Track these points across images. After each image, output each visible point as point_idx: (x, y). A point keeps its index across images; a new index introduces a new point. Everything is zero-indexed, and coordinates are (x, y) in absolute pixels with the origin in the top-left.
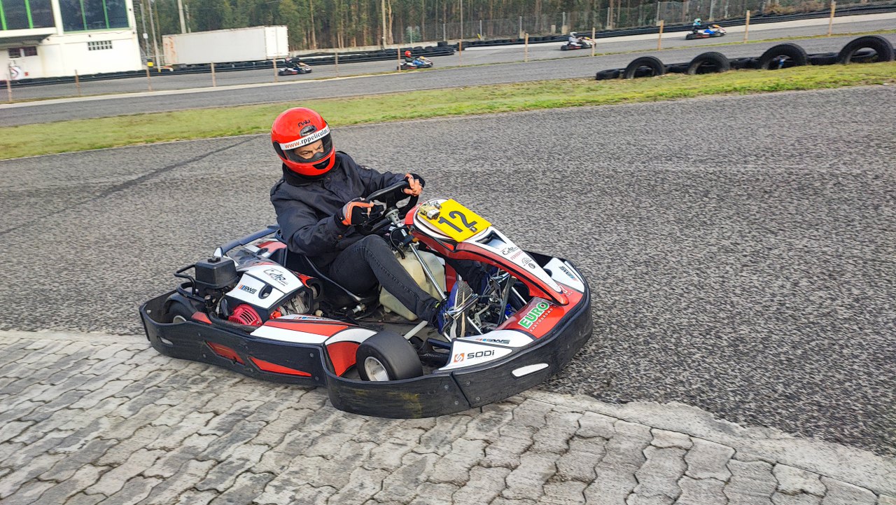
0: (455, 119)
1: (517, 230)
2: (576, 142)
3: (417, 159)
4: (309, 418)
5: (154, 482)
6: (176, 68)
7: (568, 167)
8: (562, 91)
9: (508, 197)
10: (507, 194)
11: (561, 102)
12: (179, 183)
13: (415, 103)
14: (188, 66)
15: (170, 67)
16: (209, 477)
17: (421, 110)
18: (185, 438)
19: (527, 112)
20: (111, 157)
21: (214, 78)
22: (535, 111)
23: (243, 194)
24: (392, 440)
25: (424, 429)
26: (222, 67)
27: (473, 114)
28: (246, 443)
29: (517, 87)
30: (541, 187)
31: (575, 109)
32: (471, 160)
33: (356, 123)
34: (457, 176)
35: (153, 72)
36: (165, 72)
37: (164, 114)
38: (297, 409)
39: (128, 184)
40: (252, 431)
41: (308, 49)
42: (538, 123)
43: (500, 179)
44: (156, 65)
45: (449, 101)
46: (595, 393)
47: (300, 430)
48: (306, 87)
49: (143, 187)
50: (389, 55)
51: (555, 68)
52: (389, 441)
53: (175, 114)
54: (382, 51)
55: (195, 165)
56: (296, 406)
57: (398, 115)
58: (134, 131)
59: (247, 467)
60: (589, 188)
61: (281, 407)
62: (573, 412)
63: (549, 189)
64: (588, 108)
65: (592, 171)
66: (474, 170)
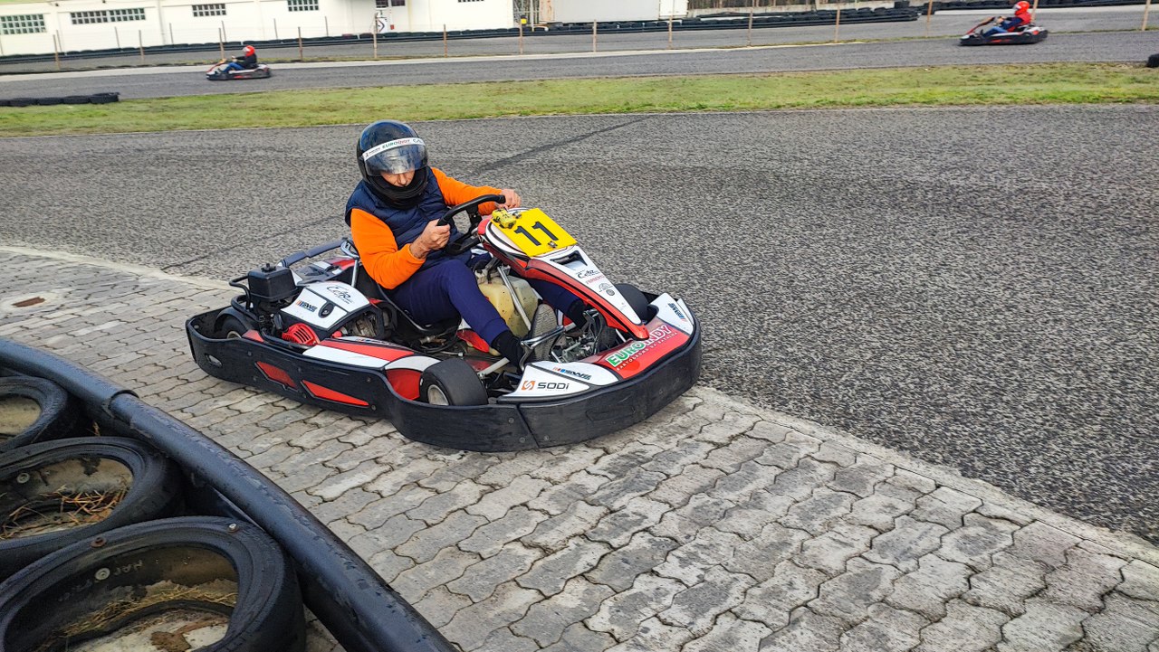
0: (923, 109)
1: (1022, 275)
2: (1120, 156)
3: (867, 161)
4: (719, 482)
5: (540, 517)
6: (551, 27)
7: (1108, 193)
8: (1088, 80)
9: (1008, 226)
10: (1006, 222)
11: (1097, 94)
12: (559, 167)
13: (855, 86)
14: (565, 25)
15: (544, 25)
16: (600, 526)
17: (873, 95)
18: (572, 473)
19: (1038, 106)
20: (483, 129)
21: (594, 41)
22: (1051, 106)
23: (634, 187)
24: (831, 534)
25: (877, 529)
26: (605, 27)
27: (951, 104)
28: (642, 496)
29: (1016, 71)
30: (1061, 217)
31: (1120, 107)
32: (947, 168)
33: (779, 107)
34: (927, 189)
35: (527, 31)
36: (539, 32)
37: (536, 83)
38: (704, 467)
39: (504, 162)
40: (649, 483)
41: (712, 7)
42: (1058, 123)
43: (995, 199)
44: (529, 23)
45: (907, 85)
46: (1150, 535)
47: (709, 495)
48: (708, 57)
49: (519, 167)
50: (822, 19)
51: (1080, 46)
52: (827, 534)
53: (549, 83)
54: (812, 12)
55: (575, 145)
56: (704, 462)
57: (839, 100)
58: (504, 100)
59: (644, 526)
60: (1144, 227)
61: (684, 460)
62: (1112, 556)
63: (1076, 222)
64: (1143, 107)
65: (1149, 202)
66: (952, 183)
